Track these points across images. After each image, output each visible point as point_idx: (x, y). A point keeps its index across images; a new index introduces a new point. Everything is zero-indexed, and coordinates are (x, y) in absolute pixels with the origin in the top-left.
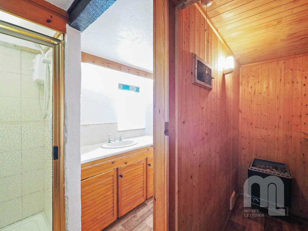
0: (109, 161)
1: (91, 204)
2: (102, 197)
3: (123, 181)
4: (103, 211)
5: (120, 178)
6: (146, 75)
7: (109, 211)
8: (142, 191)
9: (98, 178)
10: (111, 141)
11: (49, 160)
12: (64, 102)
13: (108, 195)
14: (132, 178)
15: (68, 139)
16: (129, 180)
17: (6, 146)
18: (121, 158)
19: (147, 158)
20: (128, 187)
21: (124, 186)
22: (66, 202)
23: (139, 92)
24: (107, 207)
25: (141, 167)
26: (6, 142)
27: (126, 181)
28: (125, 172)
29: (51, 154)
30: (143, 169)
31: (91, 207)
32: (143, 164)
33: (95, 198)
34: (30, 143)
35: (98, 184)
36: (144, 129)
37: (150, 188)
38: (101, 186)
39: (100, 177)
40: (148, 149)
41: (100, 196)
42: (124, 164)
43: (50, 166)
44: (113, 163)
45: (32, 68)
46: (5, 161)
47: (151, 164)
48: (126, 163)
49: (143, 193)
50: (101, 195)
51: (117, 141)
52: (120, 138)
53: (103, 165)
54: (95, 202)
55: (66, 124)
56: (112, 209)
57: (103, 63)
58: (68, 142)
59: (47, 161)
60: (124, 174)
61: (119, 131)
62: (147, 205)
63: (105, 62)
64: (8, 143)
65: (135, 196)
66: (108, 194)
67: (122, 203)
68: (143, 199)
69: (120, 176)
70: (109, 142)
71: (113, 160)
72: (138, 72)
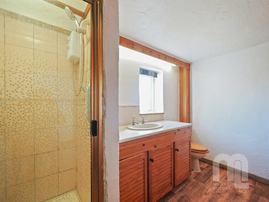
0: (140, 143)
1: (124, 189)
2: (134, 182)
3: (153, 166)
4: (135, 197)
5: (150, 162)
6: (166, 58)
7: (141, 198)
8: (170, 179)
9: (131, 161)
10: (135, 124)
11: (87, 136)
12: (103, 69)
13: (140, 181)
14: (161, 163)
15: (107, 113)
16: (159, 166)
17: (44, 115)
18: (151, 140)
19: (174, 143)
20: (157, 173)
21: (154, 172)
22: (104, 187)
23: (157, 77)
24: (139, 193)
25: (169, 152)
26: (44, 110)
27: (156, 166)
28: (155, 156)
29: (89, 129)
30: (171, 155)
31: (124, 192)
32: (171, 148)
33: (128, 183)
34: (69, 114)
35: (131, 167)
36: (163, 113)
37: (177, 176)
38: (132, 170)
39: (132, 160)
40: (175, 133)
41: (132, 181)
42: (154, 147)
43: (88, 144)
44: (144, 145)
45: (67, 45)
46: (43, 133)
47: (178, 149)
48: (155, 147)
49: (171, 180)
50: (134, 180)
51: (140, 124)
52: (142, 121)
53: (135, 147)
54: (128, 187)
55: (105, 94)
56: (143, 196)
57: (128, 44)
58: (107, 116)
59: (85, 137)
60: (154, 158)
61: (140, 115)
62: (175, 194)
63: (130, 44)
64: (47, 112)
65: (163, 183)
66: (140, 179)
67: (153, 189)
68: (171, 187)
69: (150, 160)
70: (133, 124)
71: (144, 142)
72: (159, 55)
